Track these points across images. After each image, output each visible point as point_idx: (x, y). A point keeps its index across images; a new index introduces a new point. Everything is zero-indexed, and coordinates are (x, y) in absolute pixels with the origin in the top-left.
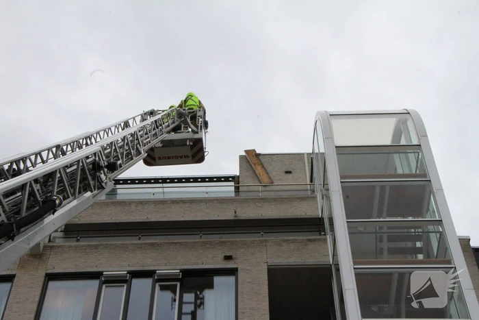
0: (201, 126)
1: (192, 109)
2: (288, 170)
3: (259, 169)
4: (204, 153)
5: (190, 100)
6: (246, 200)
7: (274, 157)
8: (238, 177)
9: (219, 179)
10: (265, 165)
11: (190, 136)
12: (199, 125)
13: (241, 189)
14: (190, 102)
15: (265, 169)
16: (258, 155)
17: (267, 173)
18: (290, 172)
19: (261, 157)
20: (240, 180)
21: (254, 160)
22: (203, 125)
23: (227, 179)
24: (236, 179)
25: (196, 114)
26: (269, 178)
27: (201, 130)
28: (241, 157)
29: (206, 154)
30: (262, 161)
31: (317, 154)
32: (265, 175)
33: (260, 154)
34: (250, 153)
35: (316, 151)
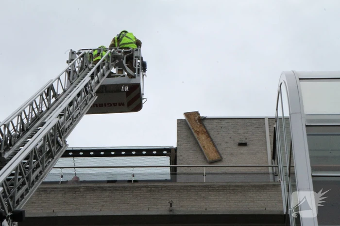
0: (139, 69)
1: (128, 48)
2: (243, 142)
3: (203, 140)
4: (141, 100)
5: (124, 38)
6: (187, 188)
7: (223, 122)
8: (176, 149)
9: (149, 152)
10: (212, 133)
11: (126, 80)
12: (137, 68)
13: (179, 170)
14: (125, 40)
15: (212, 140)
16: (202, 120)
17: (214, 146)
18: (245, 144)
19: (206, 123)
20: (178, 154)
21: (197, 127)
22: (140, 68)
23: (160, 152)
24: (173, 151)
25: (132, 55)
26: (217, 151)
27: (139, 73)
28: (180, 122)
29: (143, 101)
30: (208, 129)
31: (281, 118)
32: (211, 147)
33: (204, 119)
34: (192, 117)
35: (280, 115)
